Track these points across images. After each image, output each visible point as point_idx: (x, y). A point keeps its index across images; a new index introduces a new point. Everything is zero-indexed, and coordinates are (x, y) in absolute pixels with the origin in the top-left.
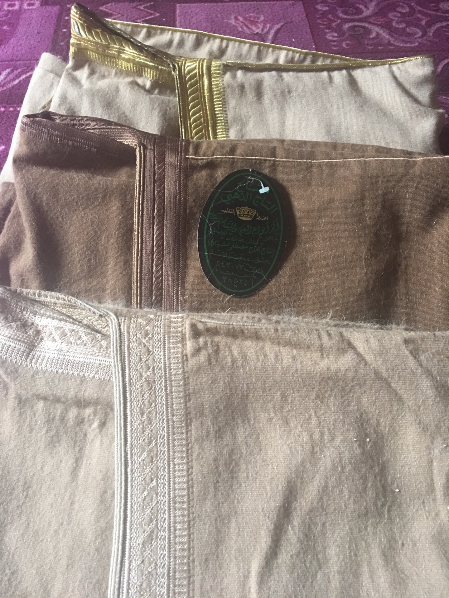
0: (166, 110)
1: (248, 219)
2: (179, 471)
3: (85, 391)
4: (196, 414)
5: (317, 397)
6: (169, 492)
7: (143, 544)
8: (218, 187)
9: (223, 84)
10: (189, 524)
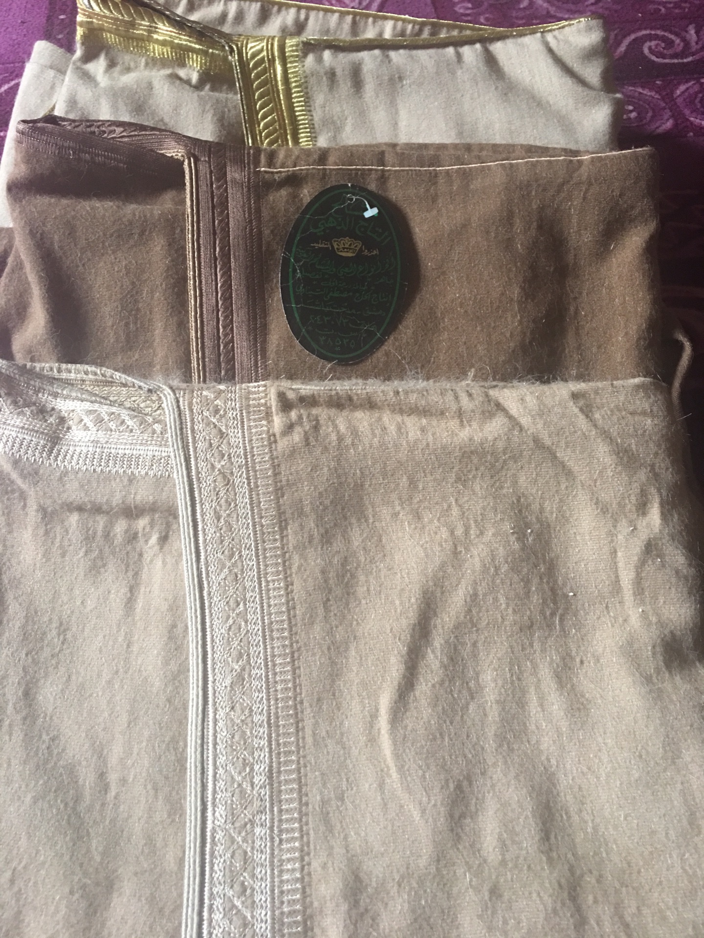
0: (223, 112)
1: (350, 255)
2: (274, 589)
3: (135, 494)
4: (293, 514)
5: (458, 479)
6: (263, 617)
7: (231, 686)
8: (305, 212)
9: (304, 72)
10: (293, 657)
